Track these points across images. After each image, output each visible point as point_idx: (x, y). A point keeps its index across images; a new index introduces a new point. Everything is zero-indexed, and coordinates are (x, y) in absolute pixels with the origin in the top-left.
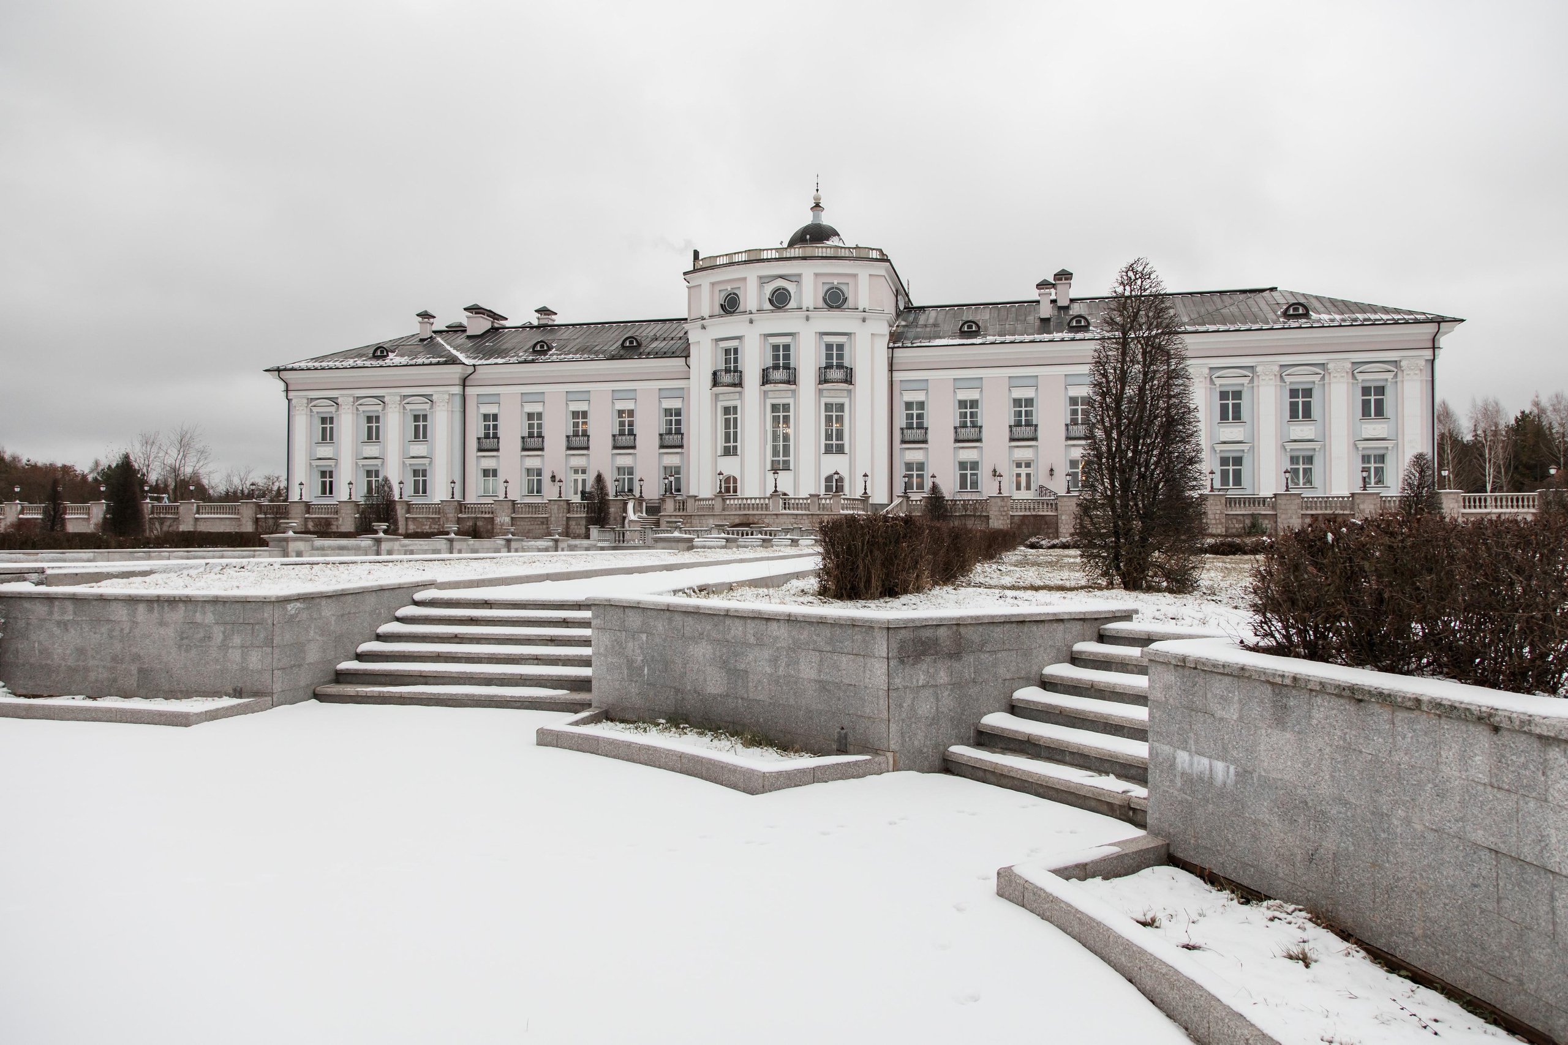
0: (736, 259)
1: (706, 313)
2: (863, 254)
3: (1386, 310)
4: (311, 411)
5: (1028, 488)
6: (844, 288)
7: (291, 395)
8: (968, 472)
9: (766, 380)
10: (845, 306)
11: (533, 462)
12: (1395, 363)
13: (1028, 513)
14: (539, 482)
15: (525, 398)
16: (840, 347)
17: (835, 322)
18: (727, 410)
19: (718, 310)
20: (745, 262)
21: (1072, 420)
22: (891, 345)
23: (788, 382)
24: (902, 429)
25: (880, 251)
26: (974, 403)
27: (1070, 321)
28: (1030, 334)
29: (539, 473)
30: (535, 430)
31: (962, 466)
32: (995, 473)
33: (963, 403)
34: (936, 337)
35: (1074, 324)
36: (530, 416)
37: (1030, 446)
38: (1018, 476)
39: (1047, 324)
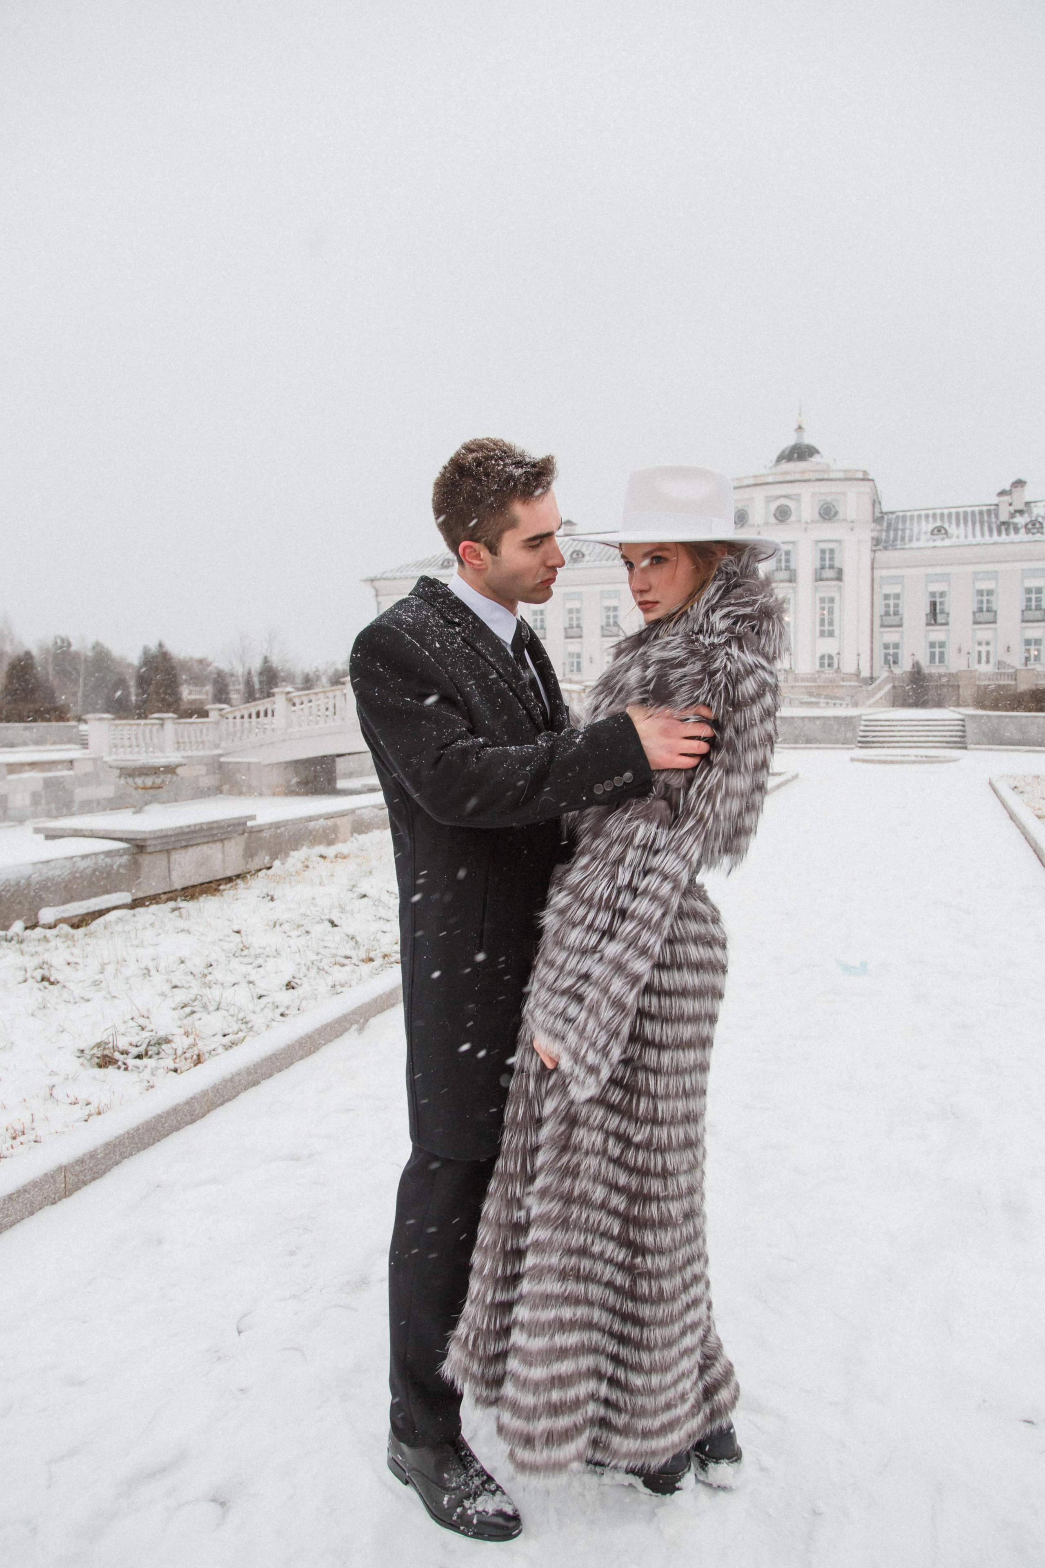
0: (746, 482)
2: (850, 475)
5: (988, 662)
6: (836, 504)
7: (380, 599)
8: (938, 651)
10: (837, 517)
11: (574, 647)
13: (992, 683)
14: (579, 663)
15: (567, 597)
16: (832, 551)
17: (827, 531)
20: (754, 485)
21: (1027, 606)
22: (874, 548)
23: (790, 581)
24: (881, 616)
25: (865, 473)
26: (942, 594)
27: (1026, 525)
28: (991, 535)
29: (579, 656)
30: (575, 623)
31: (932, 645)
32: (960, 651)
33: (933, 594)
34: (911, 540)
35: (1030, 526)
36: (570, 611)
37: (989, 629)
38: (980, 653)
39: (1006, 526)
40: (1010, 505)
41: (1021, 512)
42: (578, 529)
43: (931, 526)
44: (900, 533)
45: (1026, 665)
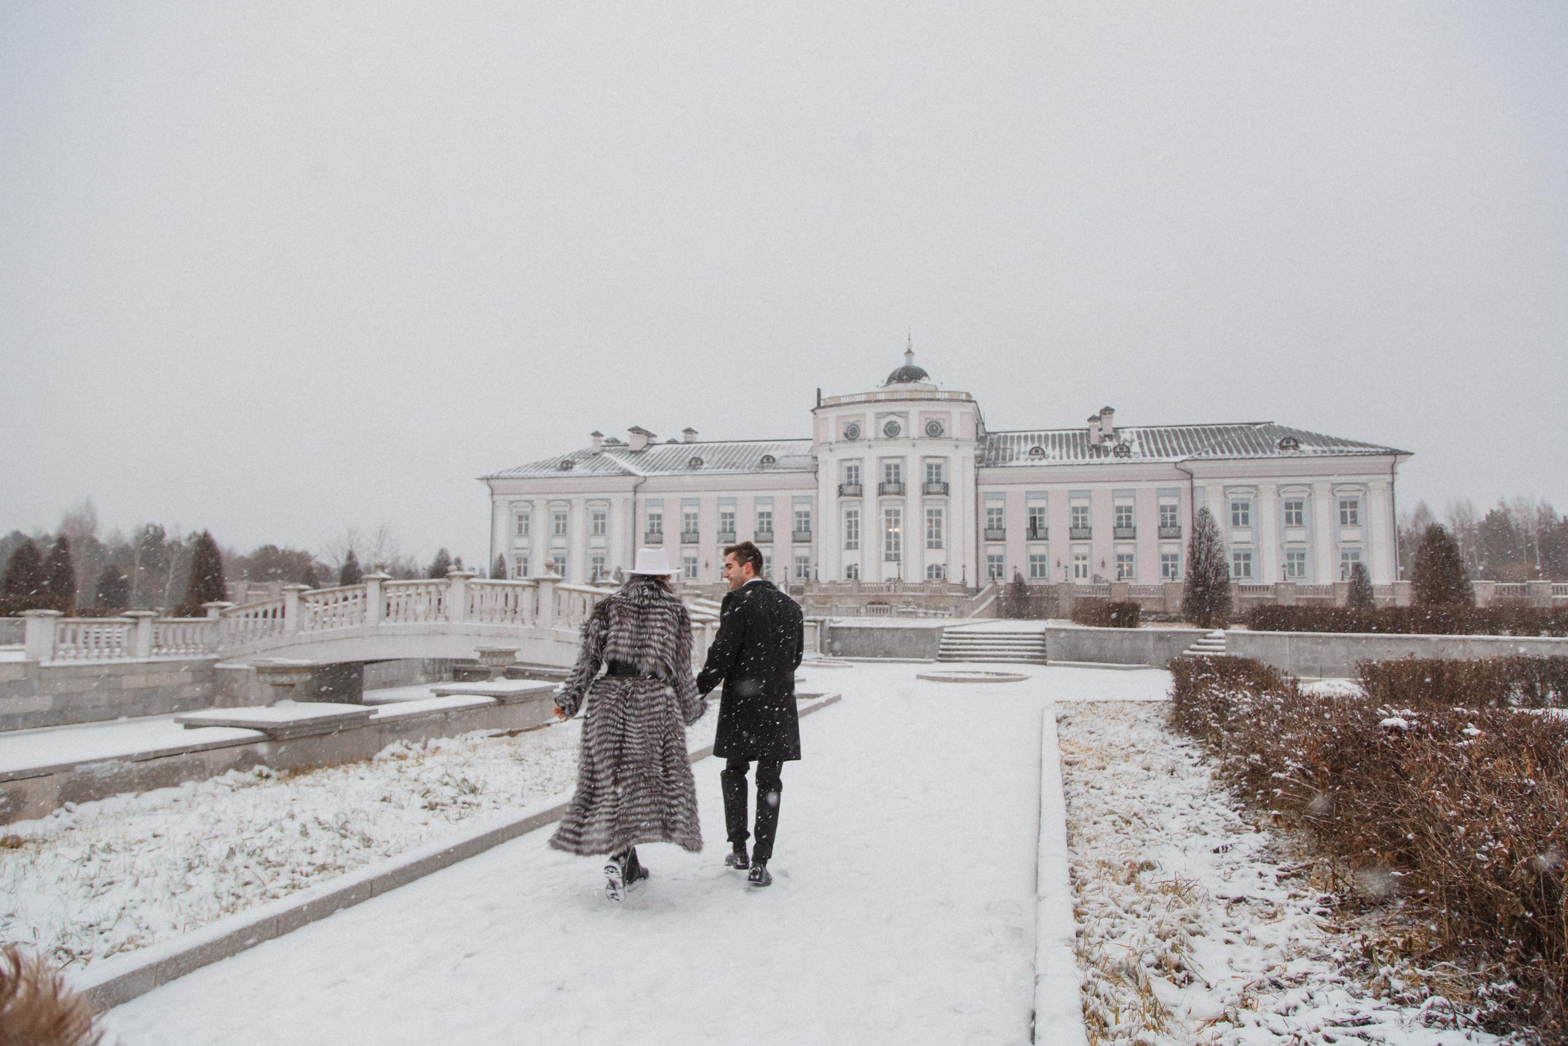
0: (858, 399)
1: (832, 437)
2: (956, 397)
3: (1353, 444)
4: (511, 511)
5: (1085, 575)
6: (942, 423)
7: (496, 497)
8: (1038, 564)
9: (881, 491)
10: (942, 436)
11: (690, 552)
12: (1364, 484)
13: (1088, 596)
14: (695, 569)
15: (685, 502)
16: (938, 467)
17: (935, 448)
18: (849, 514)
19: (842, 437)
20: (865, 402)
21: (1118, 524)
22: (977, 465)
23: (898, 494)
24: (985, 530)
25: (968, 395)
26: (1041, 510)
27: (1115, 448)
28: (1083, 457)
29: (695, 561)
30: (692, 527)
31: (1033, 558)
32: (1059, 565)
33: (1033, 510)
34: (1011, 459)
35: (1118, 450)
36: (687, 516)
37: (1085, 544)
38: (1077, 567)
39: (1097, 449)
40: (1100, 430)
41: (1110, 437)
42: (699, 438)
43: (1029, 447)
44: (1001, 452)
45: (1119, 579)
